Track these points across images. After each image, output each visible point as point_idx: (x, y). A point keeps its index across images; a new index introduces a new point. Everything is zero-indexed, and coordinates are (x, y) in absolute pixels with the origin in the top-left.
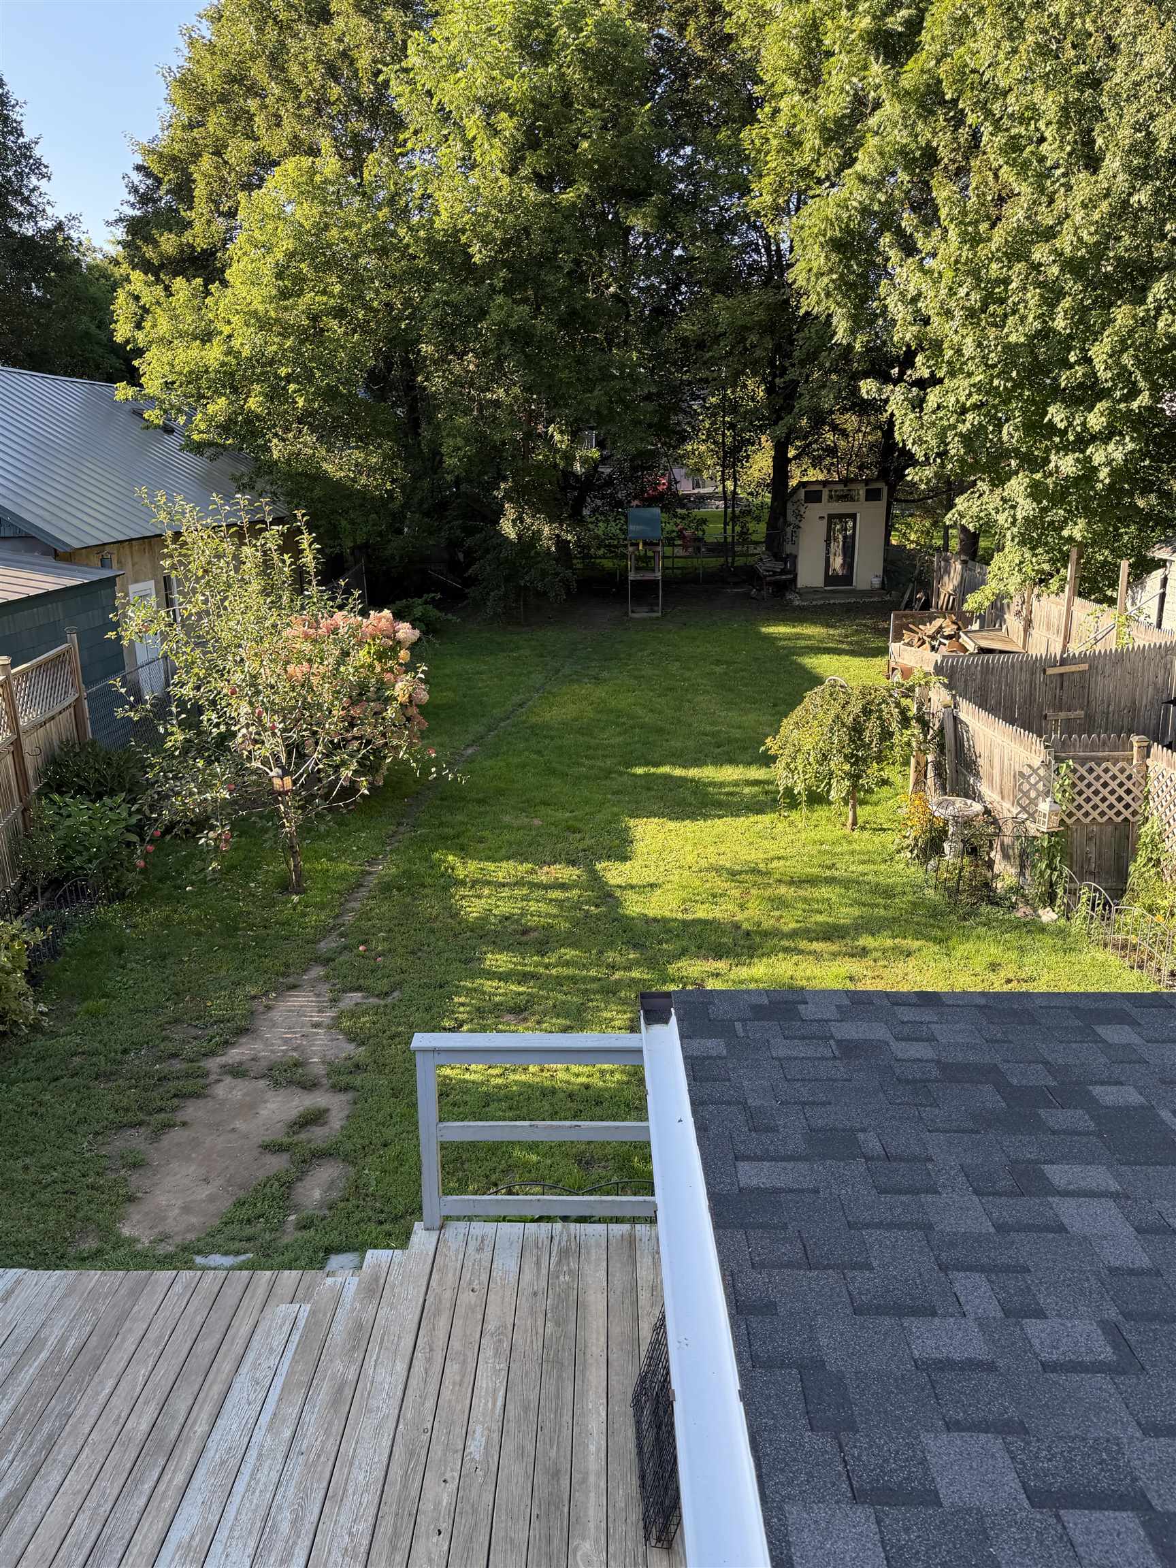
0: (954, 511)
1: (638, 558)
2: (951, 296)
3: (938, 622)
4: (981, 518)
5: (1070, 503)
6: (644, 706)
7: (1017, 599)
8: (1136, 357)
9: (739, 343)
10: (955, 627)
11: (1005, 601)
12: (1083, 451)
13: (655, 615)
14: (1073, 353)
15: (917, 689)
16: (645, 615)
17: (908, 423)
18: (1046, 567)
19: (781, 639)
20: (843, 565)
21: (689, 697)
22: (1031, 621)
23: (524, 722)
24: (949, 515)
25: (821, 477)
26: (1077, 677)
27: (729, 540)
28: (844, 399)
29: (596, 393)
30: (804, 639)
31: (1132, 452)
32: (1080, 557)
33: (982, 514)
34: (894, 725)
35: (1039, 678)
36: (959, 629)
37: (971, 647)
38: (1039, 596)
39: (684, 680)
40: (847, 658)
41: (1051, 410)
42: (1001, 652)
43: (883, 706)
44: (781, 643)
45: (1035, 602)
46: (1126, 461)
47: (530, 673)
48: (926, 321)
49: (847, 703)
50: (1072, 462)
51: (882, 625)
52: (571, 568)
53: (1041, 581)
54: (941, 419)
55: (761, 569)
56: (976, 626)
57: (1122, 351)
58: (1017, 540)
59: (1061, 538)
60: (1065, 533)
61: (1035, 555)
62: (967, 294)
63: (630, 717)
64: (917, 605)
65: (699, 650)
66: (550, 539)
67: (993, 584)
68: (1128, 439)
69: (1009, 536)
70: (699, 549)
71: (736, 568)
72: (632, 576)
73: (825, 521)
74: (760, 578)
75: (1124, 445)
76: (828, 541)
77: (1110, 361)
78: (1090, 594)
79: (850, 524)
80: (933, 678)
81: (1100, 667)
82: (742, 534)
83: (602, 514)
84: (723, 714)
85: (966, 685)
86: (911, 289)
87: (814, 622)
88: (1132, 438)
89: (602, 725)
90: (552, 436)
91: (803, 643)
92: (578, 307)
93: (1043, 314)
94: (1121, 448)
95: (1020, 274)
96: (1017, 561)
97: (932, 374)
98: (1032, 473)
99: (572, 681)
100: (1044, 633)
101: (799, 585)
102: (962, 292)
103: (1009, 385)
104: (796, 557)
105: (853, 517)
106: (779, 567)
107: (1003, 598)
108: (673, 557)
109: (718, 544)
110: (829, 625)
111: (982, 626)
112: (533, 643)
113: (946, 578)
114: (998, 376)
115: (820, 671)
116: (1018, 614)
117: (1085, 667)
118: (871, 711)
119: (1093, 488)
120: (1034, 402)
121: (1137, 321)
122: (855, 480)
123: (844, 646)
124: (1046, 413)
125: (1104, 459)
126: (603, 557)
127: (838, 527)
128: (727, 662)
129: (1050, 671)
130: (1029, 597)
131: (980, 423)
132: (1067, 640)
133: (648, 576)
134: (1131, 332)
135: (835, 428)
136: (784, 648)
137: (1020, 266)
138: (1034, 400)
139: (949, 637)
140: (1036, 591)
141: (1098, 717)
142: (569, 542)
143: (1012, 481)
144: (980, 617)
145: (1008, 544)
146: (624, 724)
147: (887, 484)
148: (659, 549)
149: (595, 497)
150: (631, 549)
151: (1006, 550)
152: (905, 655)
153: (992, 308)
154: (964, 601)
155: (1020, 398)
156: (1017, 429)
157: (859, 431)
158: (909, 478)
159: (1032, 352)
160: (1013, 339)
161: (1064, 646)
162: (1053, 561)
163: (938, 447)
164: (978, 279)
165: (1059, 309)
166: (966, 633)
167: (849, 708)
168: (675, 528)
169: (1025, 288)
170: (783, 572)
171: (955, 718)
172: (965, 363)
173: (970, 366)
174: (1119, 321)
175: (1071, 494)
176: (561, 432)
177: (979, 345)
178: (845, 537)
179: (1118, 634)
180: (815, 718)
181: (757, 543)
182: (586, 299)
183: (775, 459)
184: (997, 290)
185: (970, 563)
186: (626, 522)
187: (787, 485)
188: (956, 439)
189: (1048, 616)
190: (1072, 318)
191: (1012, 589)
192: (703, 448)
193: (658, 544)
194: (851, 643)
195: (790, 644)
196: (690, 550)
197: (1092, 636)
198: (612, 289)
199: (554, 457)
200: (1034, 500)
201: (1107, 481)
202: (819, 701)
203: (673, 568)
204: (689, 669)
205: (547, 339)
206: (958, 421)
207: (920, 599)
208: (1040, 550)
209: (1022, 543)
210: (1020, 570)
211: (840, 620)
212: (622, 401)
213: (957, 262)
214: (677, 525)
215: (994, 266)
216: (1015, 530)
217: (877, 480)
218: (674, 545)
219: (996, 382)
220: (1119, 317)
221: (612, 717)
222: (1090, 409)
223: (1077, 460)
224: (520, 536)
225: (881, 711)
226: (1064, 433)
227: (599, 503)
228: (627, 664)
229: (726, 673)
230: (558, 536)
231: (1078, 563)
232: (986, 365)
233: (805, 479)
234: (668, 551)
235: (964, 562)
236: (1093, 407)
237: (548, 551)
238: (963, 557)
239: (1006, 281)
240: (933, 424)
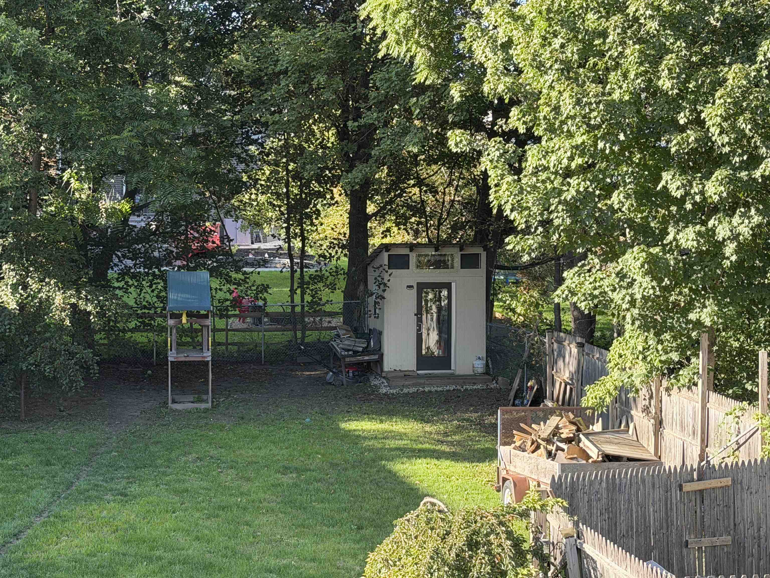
0: (563, 287)
1: (182, 332)
2: (543, 46)
3: (554, 421)
4: (596, 297)
5: (695, 282)
6: (188, 532)
7: (644, 392)
8: (753, 121)
9: (304, 83)
10: (574, 428)
11: (631, 395)
12: (704, 223)
13: (203, 406)
14: (682, 114)
15: (532, 513)
16: (190, 406)
17: (504, 187)
18: (675, 356)
19: (365, 438)
20: (438, 342)
21: (248, 518)
22: (661, 423)
23: (20, 560)
24: (558, 292)
25: (408, 238)
26: (719, 493)
27: (298, 309)
28: (431, 148)
29: (125, 134)
30: (394, 438)
31: (759, 226)
32: (712, 344)
33: (596, 292)
34: (507, 561)
35: (676, 495)
36: (578, 430)
37: (594, 453)
38: (668, 389)
39: (242, 494)
40: (448, 463)
41: (666, 176)
42: (630, 459)
43: (492, 537)
44: (367, 443)
45: (665, 397)
46: (753, 235)
47: (31, 488)
48: (519, 71)
49: (448, 533)
50: (692, 236)
51: (489, 420)
52: (90, 346)
53: (671, 371)
54: (544, 182)
55: (338, 346)
56: (598, 427)
57: (736, 115)
58: (637, 323)
59: (688, 322)
60: (692, 316)
61: (660, 342)
62: (562, 46)
63: (167, 548)
64: (529, 397)
65: (262, 453)
66: (63, 310)
67: (615, 374)
68: (753, 211)
69: (628, 319)
70: (260, 320)
71: (307, 345)
72: (172, 356)
73: (414, 292)
74: (336, 357)
75: (749, 218)
76: (419, 314)
77: (725, 125)
78: (727, 389)
79: (445, 293)
80: (551, 500)
81: (745, 481)
82: (312, 304)
83: (134, 276)
84: (293, 541)
85: (590, 506)
86: (501, 34)
87: (406, 416)
88: (757, 210)
89: (130, 560)
90: (68, 183)
91: (393, 444)
92: (103, 33)
93: (646, 72)
94: (746, 221)
95: (616, 27)
96: (640, 348)
97: (529, 130)
98: (648, 246)
99: (88, 499)
100: (678, 434)
101: (386, 368)
102: (557, 42)
103: (616, 148)
104: (380, 333)
105: (448, 286)
106: (360, 345)
107: (627, 392)
108: (227, 330)
109: (284, 314)
110: (423, 420)
111: (605, 427)
112: (37, 446)
113: (560, 363)
114: (603, 138)
115: (415, 480)
116: (646, 410)
117: (728, 481)
118: (477, 543)
119: (720, 265)
120: (646, 167)
121: (750, 82)
122: (447, 243)
123: (445, 448)
124: (660, 178)
125: (729, 233)
126: (135, 330)
127: (430, 296)
128: (297, 470)
129: (687, 487)
130: (658, 390)
131: (586, 189)
132: (705, 443)
133: (194, 356)
134: (746, 93)
135: (420, 183)
136: (370, 450)
137: (617, 18)
138: (645, 165)
139: (569, 441)
140: (665, 383)
141: (748, 543)
142: (89, 313)
143: (627, 256)
144: (602, 415)
145: (628, 327)
146: (159, 558)
147: (486, 248)
148: (208, 322)
149: (124, 256)
150: (171, 322)
151: (627, 335)
152: (517, 461)
153: (592, 61)
154: (582, 394)
155: (629, 162)
156: (628, 197)
157: (450, 184)
158: (509, 247)
159: (638, 112)
160: (616, 96)
161: (703, 451)
162: (681, 349)
163: (542, 214)
164: (574, 30)
165: (663, 67)
166: (587, 435)
167: (450, 540)
168: (228, 296)
169: (625, 43)
170: (366, 351)
171: (579, 551)
172: (563, 123)
173: (570, 125)
174: (731, 81)
175: (695, 272)
176: (80, 179)
177: (578, 102)
178: (440, 309)
179: (763, 438)
180: (408, 553)
181: (332, 314)
182: (112, 23)
183: (351, 214)
184: (596, 42)
185: (587, 346)
186: (165, 288)
187: (366, 245)
188: (560, 207)
189: (681, 414)
190: (678, 77)
191: (637, 382)
192: (262, 198)
193: (206, 316)
194: (451, 443)
195: (378, 445)
196: (248, 320)
197: (734, 439)
198: (145, 14)
199: (71, 210)
200: (654, 278)
201: (734, 258)
202: (413, 531)
203: (227, 344)
204: (248, 479)
205: (62, 69)
206: (563, 184)
207: (532, 388)
208: (667, 336)
209: (645, 327)
210: (645, 358)
211: (438, 414)
212: (158, 144)
213: (549, 11)
214: (231, 292)
215: (591, 16)
216: (636, 311)
217: (473, 244)
218: (228, 317)
219: (601, 145)
220: (730, 76)
221: (144, 549)
222: (708, 176)
223: (699, 234)
224: (22, 306)
225: (489, 543)
226: (681, 202)
227: (130, 263)
228: (165, 474)
229: (296, 485)
230: (74, 306)
231: (710, 352)
232: (588, 125)
233: (386, 241)
234: (220, 323)
235: (580, 346)
236: (712, 173)
237: (60, 327)
238: (579, 340)
239: (604, 34)
240: (534, 187)
